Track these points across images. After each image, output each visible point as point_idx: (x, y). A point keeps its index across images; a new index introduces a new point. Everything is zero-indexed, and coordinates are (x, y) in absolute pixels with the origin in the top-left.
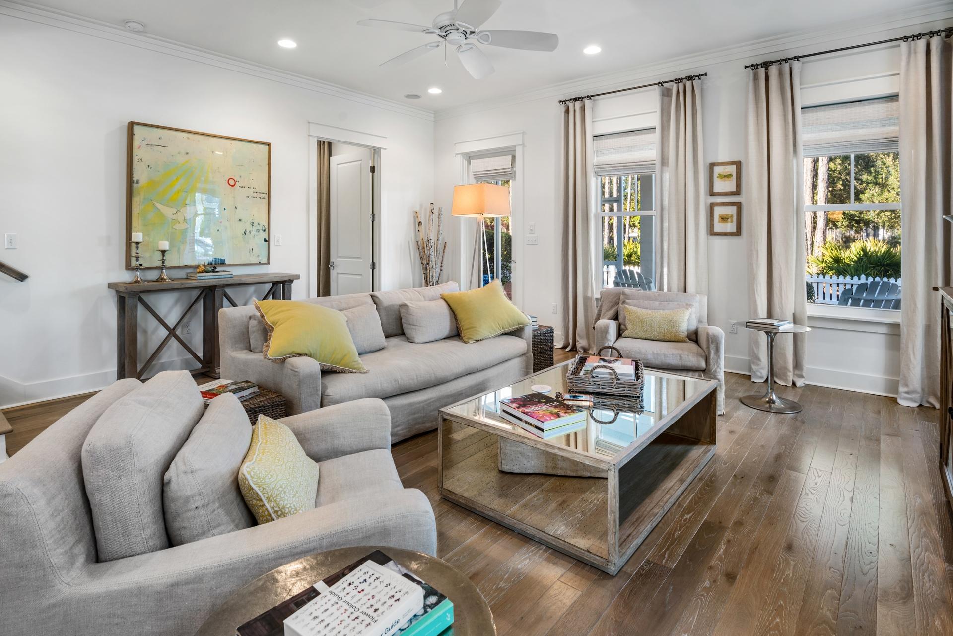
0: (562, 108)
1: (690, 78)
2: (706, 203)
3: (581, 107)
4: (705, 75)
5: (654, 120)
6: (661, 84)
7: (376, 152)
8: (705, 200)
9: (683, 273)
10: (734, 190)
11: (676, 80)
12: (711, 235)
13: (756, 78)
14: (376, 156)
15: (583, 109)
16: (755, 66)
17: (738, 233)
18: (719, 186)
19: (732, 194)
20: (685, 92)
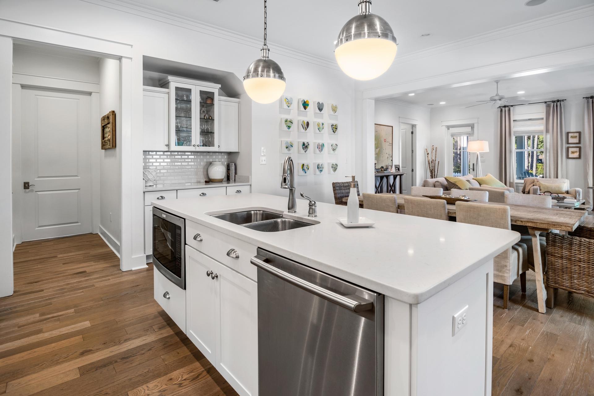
0: (499, 109)
1: (558, 101)
2: (565, 147)
3: (508, 110)
4: (566, 100)
5: (543, 115)
6: (546, 102)
7: (413, 126)
8: (565, 146)
9: (556, 172)
10: (578, 142)
11: (553, 101)
12: (568, 158)
13: (588, 102)
14: (414, 128)
15: (509, 110)
16: (587, 98)
17: (580, 157)
18: (571, 140)
19: (577, 143)
20: (557, 106)
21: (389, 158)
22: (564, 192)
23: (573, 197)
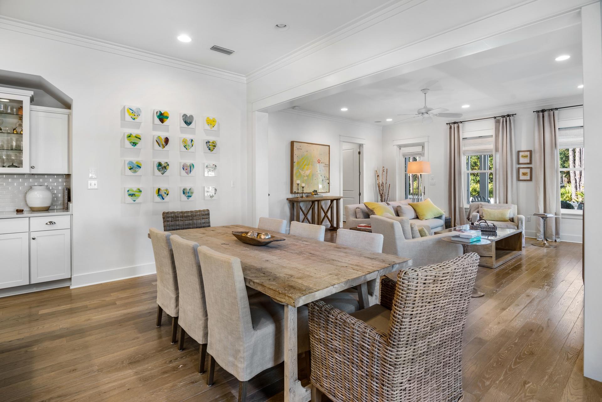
0: (448, 126)
1: (508, 116)
2: (516, 168)
3: (457, 127)
4: (516, 114)
5: (492, 132)
6: (495, 118)
7: (361, 146)
8: (515, 166)
9: (506, 197)
10: (529, 162)
11: (502, 116)
12: (518, 181)
13: (538, 116)
14: (361, 147)
15: (458, 127)
16: (538, 112)
17: (531, 180)
18: (522, 160)
19: (528, 164)
20: (506, 121)
21: (325, 180)
22: (508, 219)
23: (515, 225)
